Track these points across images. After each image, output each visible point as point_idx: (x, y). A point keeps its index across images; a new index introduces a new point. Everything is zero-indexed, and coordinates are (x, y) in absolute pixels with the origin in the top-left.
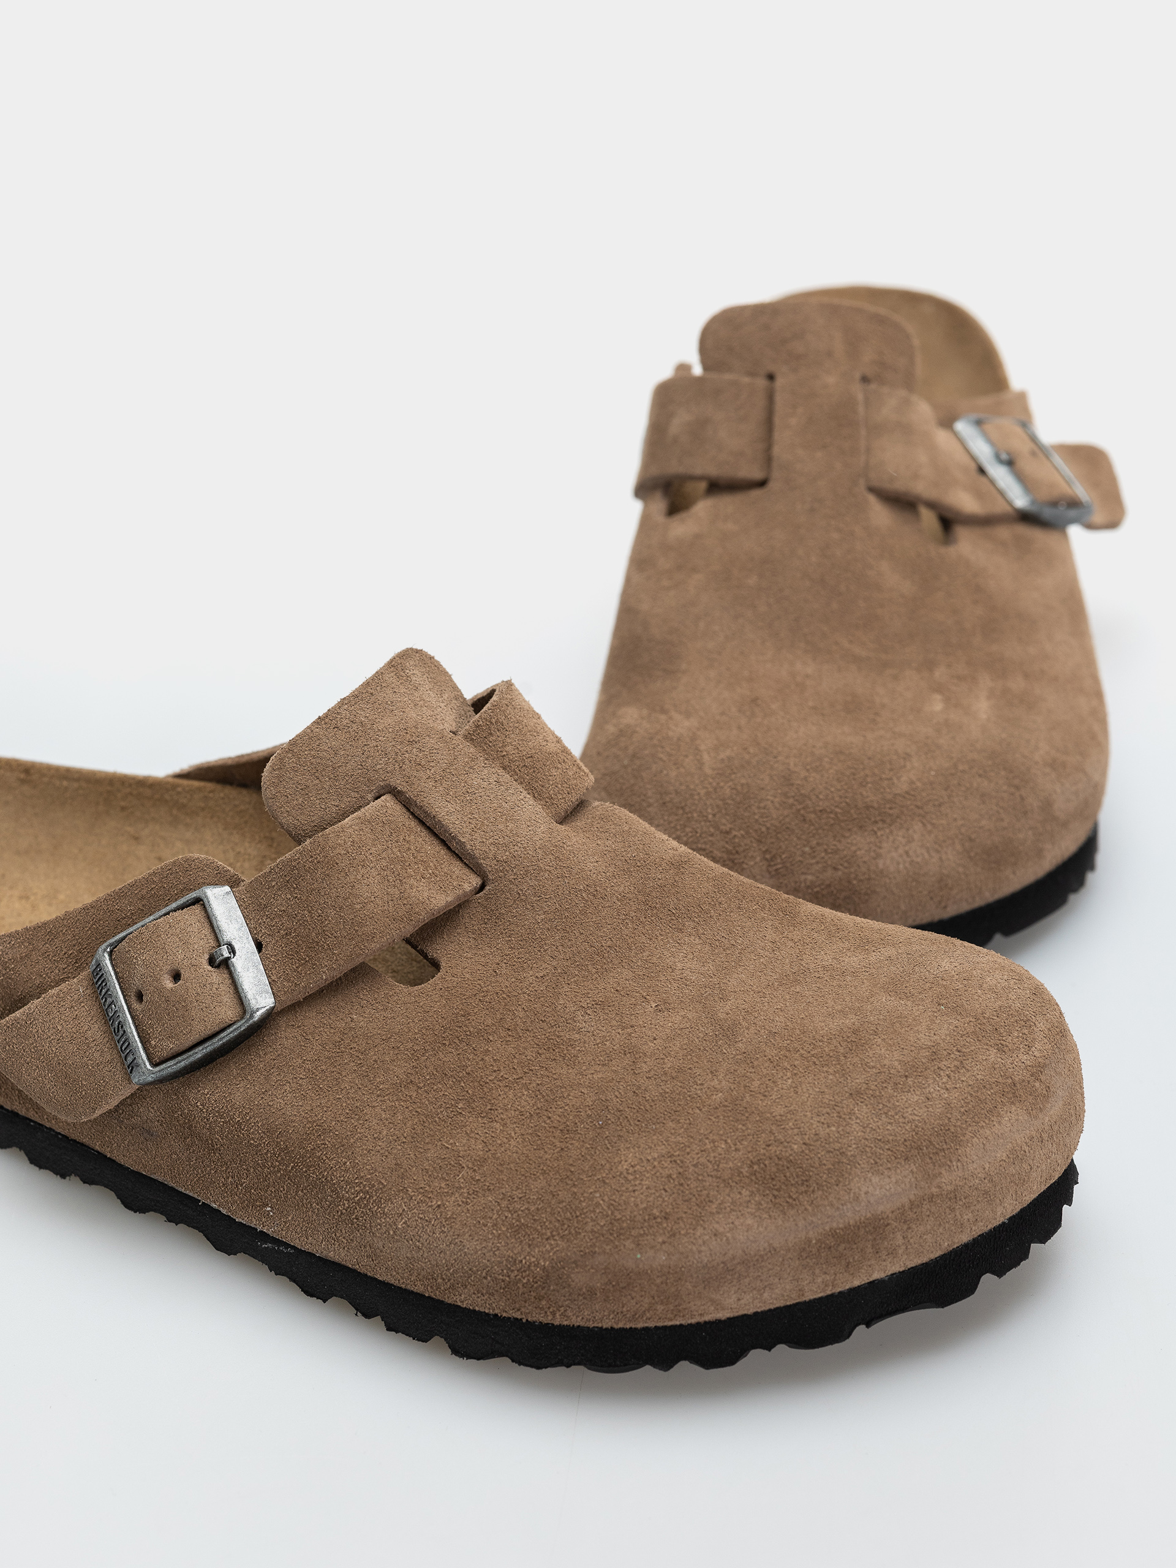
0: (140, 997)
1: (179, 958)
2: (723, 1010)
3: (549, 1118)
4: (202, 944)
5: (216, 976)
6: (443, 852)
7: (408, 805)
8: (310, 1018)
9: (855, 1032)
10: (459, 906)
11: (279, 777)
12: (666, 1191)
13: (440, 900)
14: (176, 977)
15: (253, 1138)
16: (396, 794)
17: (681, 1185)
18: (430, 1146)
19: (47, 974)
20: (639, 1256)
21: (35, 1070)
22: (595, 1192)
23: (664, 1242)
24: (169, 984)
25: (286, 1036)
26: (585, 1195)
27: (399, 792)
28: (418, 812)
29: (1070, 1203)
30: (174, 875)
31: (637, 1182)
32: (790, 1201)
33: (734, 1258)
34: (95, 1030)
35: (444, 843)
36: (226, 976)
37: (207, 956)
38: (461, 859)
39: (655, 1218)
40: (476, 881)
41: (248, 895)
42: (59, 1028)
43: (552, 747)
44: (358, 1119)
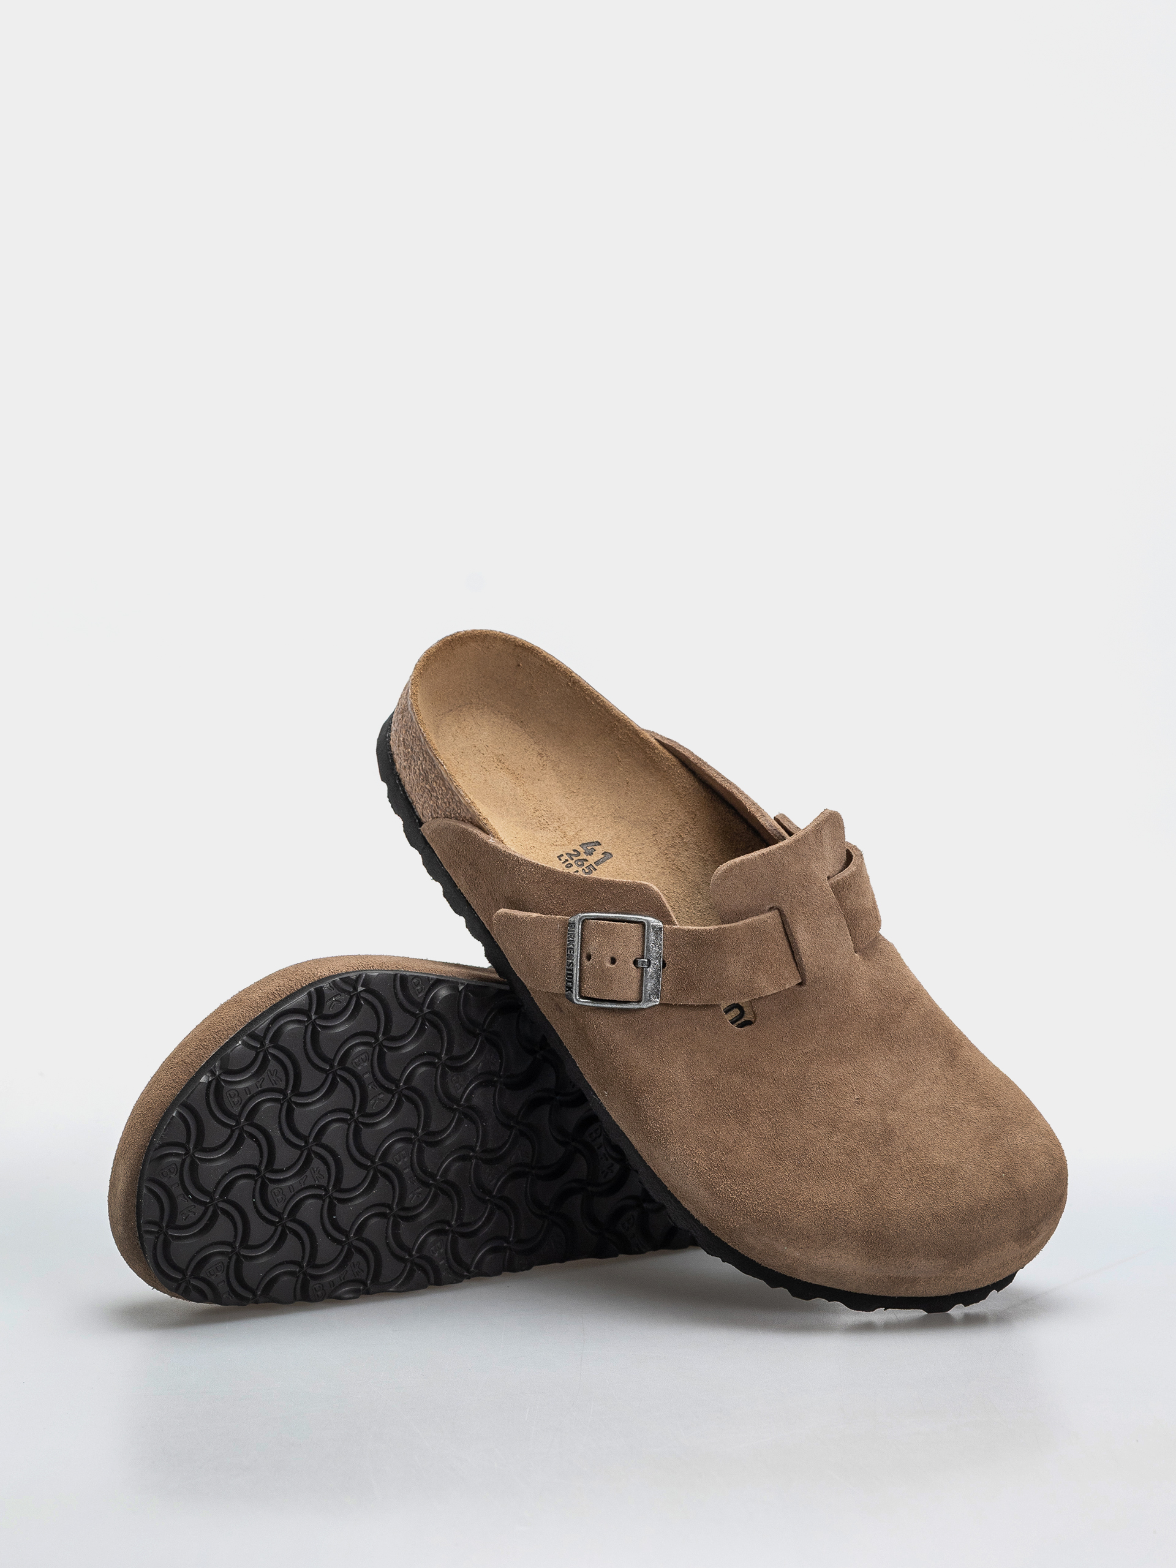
0: (589, 958)
1: (620, 952)
2: (892, 1117)
3: (774, 1144)
4: (635, 951)
5: (635, 972)
6: (791, 959)
7: (784, 923)
8: (673, 1018)
9: (953, 1171)
11: (726, 877)
14: (613, 961)
15: (615, 1062)
16: (778, 909)
19: (544, 900)
21: (514, 947)
22: (779, 1204)
24: (608, 965)
25: (657, 1018)
26: (774, 1203)
27: (784, 914)
28: (788, 931)
31: (803, 1212)
32: (876, 1256)
33: (833, 1269)
34: (557, 953)
36: (640, 974)
37: (634, 958)
38: (797, 966)
40: (798, 980)
42: (538, 938)
43: (869, 905)
44: (675, 1089)
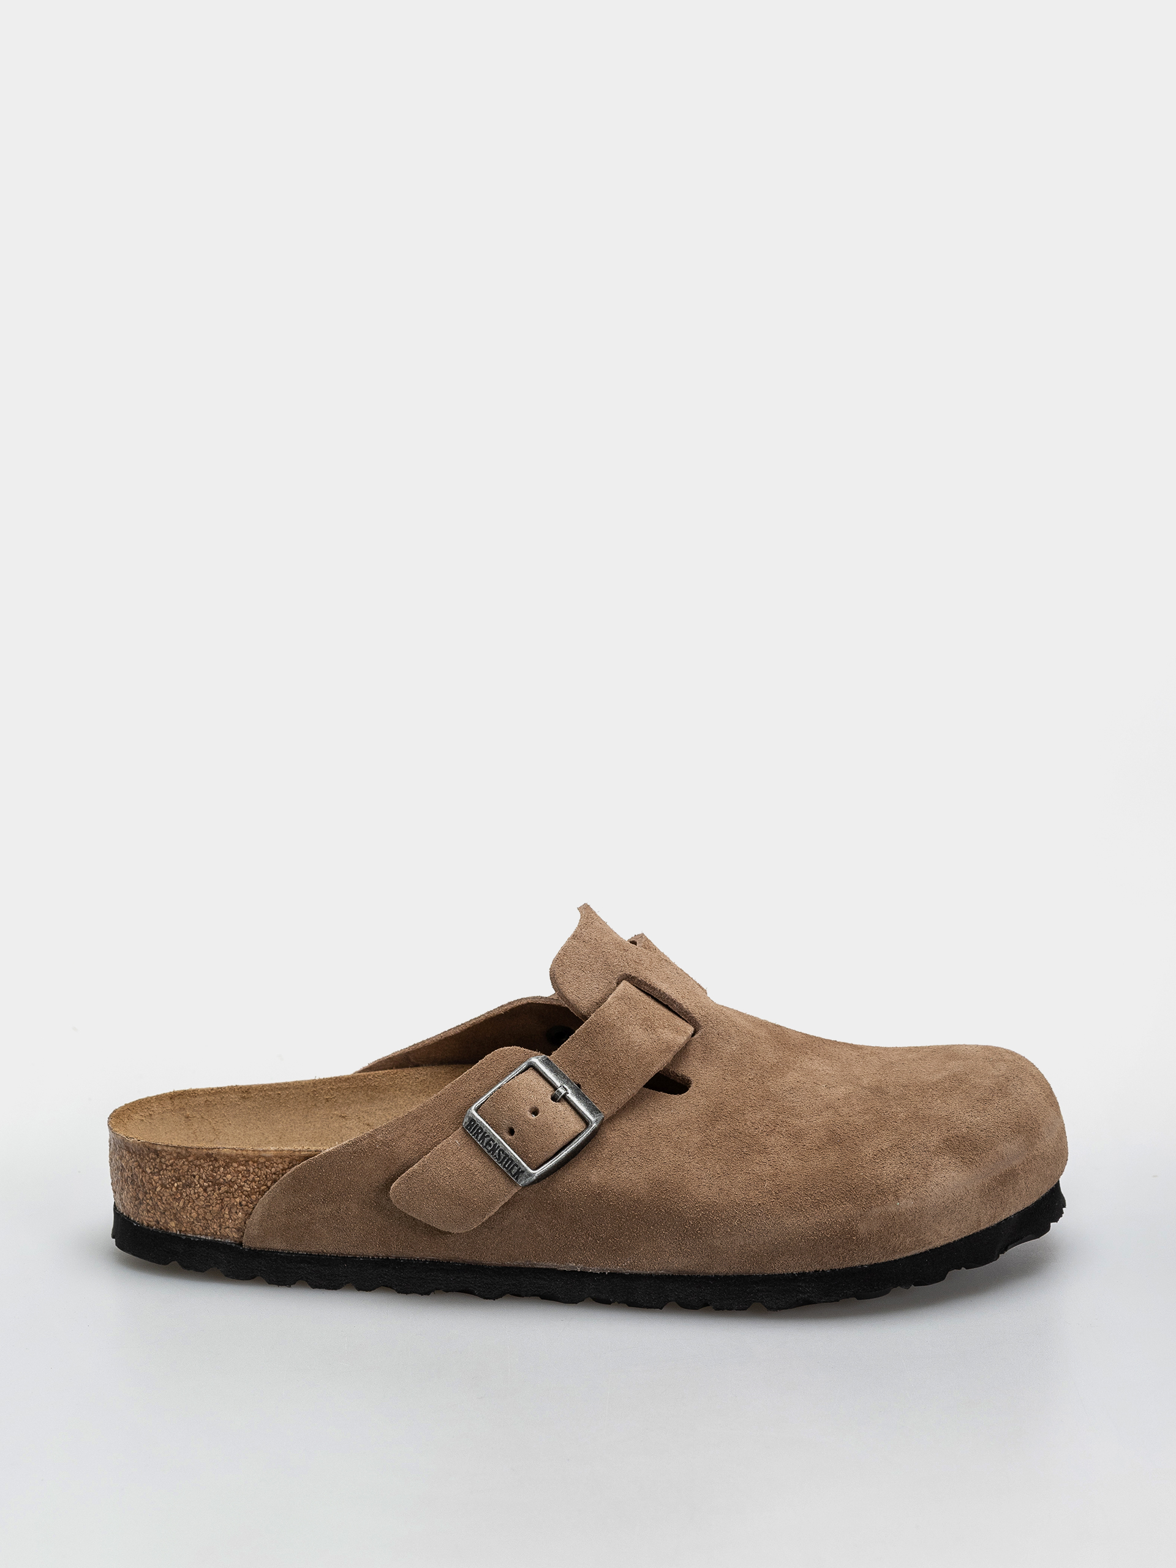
0: (511, 1132)
1: (533, 1101)
4: (544, 1090)
5: (562, 1107)
6: (668, 1013)
7: (638, 985)
8: (625, 1125)
10: (686, 1044)
12: (903, 1164)
13: (682, 1040)
14: (535, 1112)
15: (611, 1201)
16: (630, 979)
17: (909, 1159)
18: (737, 1175)
20: (898, 1204)
23: (911, 1193)
24: (533, 1117)
25: (612, 1136)
27: (633, 977)
28: (647, 989)
29: (1065, 1207)
30: (496, 1062)
32: (971, 1160)
34: (476, 1164)
35: (667, 1007)
36: (567, 1105)
37: (550, 1097)
38: (679, 1016)
39: (902, 1180)
40: (691, 1030)
41: (560, 1058)
42: (449, 1168)
